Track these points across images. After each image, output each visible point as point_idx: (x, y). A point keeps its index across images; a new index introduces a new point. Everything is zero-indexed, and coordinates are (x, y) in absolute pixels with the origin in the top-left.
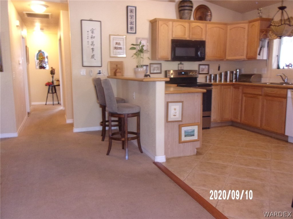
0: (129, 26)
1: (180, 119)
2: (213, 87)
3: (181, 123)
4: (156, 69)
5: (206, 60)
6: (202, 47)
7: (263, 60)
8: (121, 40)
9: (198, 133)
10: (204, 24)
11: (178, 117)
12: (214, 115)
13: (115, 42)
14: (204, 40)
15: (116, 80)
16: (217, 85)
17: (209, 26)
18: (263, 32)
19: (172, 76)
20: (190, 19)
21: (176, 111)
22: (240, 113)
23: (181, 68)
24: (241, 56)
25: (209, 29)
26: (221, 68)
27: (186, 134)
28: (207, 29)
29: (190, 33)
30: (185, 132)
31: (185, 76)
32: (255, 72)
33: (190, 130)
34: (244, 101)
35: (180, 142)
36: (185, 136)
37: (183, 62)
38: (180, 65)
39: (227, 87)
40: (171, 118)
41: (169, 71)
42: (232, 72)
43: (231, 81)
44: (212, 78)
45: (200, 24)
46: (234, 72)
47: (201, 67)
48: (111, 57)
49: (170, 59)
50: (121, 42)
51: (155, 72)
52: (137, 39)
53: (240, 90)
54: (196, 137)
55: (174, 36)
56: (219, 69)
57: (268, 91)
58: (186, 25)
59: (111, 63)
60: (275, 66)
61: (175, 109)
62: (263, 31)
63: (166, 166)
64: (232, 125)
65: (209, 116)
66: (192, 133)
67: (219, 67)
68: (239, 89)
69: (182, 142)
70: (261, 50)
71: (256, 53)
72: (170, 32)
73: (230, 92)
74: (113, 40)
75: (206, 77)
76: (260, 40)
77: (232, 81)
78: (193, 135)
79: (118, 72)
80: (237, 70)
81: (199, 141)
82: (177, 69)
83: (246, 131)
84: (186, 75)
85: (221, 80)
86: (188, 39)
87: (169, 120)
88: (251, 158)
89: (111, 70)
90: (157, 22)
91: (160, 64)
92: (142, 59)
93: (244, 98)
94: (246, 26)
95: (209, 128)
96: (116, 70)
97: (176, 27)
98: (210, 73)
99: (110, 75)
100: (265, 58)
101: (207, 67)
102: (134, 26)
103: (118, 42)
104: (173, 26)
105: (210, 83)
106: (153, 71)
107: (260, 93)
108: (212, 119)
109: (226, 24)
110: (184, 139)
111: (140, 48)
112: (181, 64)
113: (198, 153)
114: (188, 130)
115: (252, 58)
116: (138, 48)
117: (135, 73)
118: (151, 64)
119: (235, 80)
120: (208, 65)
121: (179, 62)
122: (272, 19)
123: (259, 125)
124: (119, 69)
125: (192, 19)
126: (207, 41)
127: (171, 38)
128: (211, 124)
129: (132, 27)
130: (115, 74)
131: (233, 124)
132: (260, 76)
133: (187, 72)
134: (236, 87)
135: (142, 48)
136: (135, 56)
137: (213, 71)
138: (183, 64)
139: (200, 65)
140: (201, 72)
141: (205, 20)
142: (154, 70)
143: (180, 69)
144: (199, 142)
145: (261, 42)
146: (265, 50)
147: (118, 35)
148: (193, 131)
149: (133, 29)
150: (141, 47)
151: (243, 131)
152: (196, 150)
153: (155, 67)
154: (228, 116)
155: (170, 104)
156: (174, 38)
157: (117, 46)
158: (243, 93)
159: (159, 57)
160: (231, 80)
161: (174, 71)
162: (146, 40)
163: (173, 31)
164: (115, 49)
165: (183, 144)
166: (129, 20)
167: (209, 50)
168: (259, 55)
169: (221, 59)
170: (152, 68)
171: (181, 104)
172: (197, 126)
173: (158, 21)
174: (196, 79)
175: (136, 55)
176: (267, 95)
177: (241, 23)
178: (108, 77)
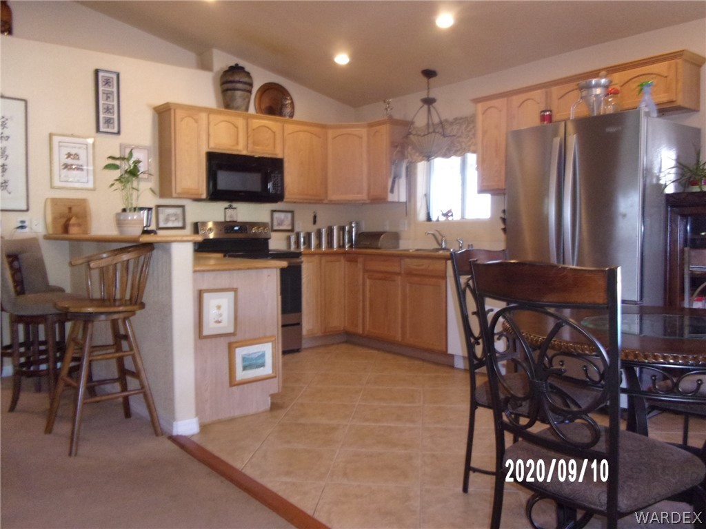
0: (102, 116)
1: (231, 330)
2: (303, 259)
3: (232, 339)
4: (174, 219)
5: (285, 200)
6: (277, 172)
7: (399, 202)
8: (80, 148)
9: (273, 359)
10: (279, 124)
11: (227, 326)
12: (309, 322)
13: (65, 151)
14: (280, 156)
15: (67, 243)
16: (313, 254)
17: (290, 128)
18: (397, 147)
19: (211, 236)
20: (247, 109)
21: (221, 311)
22: (361, 313)
23: (231, 217)
24: (358, 193)
25: (289, 134)
26: (318, 219)
27: (247, 363)
28: (286, 134)
29: (247, 139)
30: (244, 359)
31: (241, 236)
32: (387, 228)
33: (255, 353)
34: (368, 288)
35: (232, 382)
36: (245, 368)
37: (235, 205)
38: (229, 212)
39: (332, 258)
40: (210, 328)
41: (204, 224)
42: (342, 229)
43: (341, 246)
44: (302, 240)
45: (270, 122)
46: (347, 228)
47: (276, 215)
48: (52, 187)
49: (204, 196)
50: (82, 154)
51: (170, 225)
52: (122, 147)
53: (360, 265)
54: (267, 370)
55: (212, 145)
56: (315, 222)
57: (413, 264)
58: (240, 122)
59: (55, 202)
60: (422, 216)
61: (219, 307)
62: (396, 144)
63: (199, 442)
64: (346, 342)
65: (299, 324)
66: (260, 361)
67: (315, 217)
68: (357, 262)
69: (236, 383)
70: (394, 182)
71: (386, 188)
72: (204, 137)
73: (340, 268)
74: (60, 146)
75: (289, 238)
76: (393, 162)
77: (344, 246)
78: (263, 365)
79: (74, 225)
80: (351, 223)
81: (275, 377)
82: (222, 219)
83: (375, 352)
84: (242, 232)
85: (319, 245)
86: (244, 153)
87: (206, 332)
88: (385, 404)
89: (55, 219)
90: (172, 112)
91: (183, 207)
92: (135, 193)
93: (368, 282)
94: (363, 132)
95: (298, 351)
96: (69, 219)
97: (215, 125)
98: (297, 229)
99: (51, 231)
100: (403, 198)
101: (289, 215)
102: (115, 116)
103: (73, 151)
104: (209, 124)
105: (298, 251)
106: (166, 223)
107: (397, 269)
108: (304, 332)
109: (323, 127)
110: (241, 375)
111: (130, 166)
112: (230, 207)
113: (275, 407)
114: (249, 355)
115: (378, 200)
116: (125, 166)
117: (120, 223)
118: (158, 206)
119: (349, 245)
120: (292, 212)
121: (226, 204)
122: (412, 123)
123: (399, 338)
124: (77, 216)
125: (252, 110)
126: (286, 160)
127: (205, 150)
128: (303, 342)
129: (110, 119)
130: (66, 229)
131: (351, 338)
132: (396, 237)
133: (245, 226)
134: (351, 258)
135: (135, 166)
136: (118, 185)
137: (303, 225)
138: (235, 208)
139: (273, 211)
140: (275, 228)
141: (281, 114)
142: (167, 220)
143: (228, 219)
144: (275, 380)
145: (393, 167)
146: (402, 183)
147: (72, 136)
148: (263, 355)
149: (113, 123)
150: (132, 165)
151: (370, 351)
152: (269, 398)
153: (168, 215)
154: (338, 321)
155: (206, 295)
156: (214, 149)
157: (70, 161)
158: (365, 271)
159: (179, 190)
160: (341, 244)
161: (217, 224)
162: (146, 152)
163: (209, 135)
164: (64, 168)
165: (240, 386)
166: (101, 102)
167: (292, 179)
168: (392, 191)
169: (316, 200)
170: (162, 217)
171: (232, 294)
172: (270, 345)
173: (175, 110)
174: (265, 241)
175: (121, 182)
176: (410, 274)
177: (353, 127)
178: (47, 237)
